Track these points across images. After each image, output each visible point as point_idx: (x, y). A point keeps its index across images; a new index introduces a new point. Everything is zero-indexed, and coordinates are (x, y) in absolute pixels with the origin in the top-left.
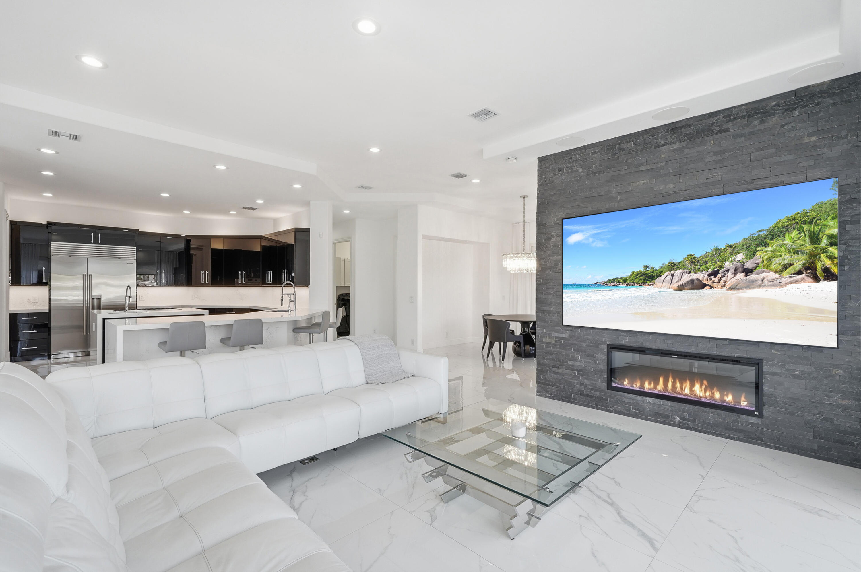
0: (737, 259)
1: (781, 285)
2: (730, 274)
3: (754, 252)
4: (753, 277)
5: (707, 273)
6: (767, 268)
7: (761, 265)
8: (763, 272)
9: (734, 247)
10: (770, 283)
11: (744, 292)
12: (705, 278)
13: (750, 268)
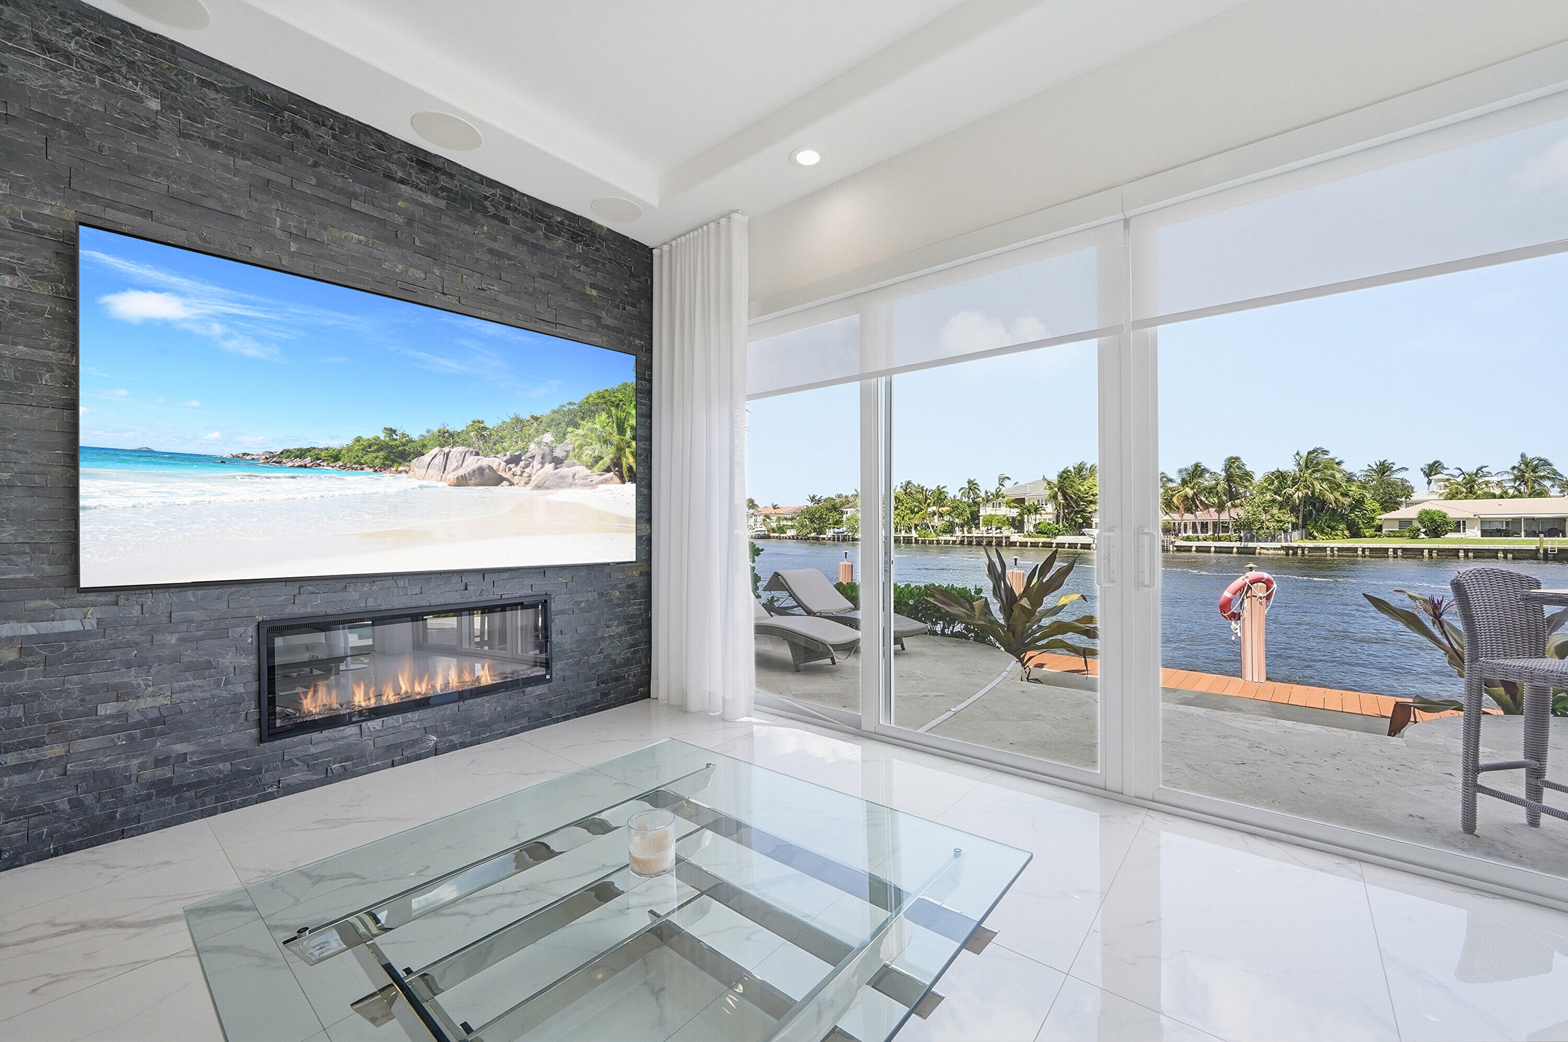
0: (544, 440)
1: (592, 485)
2: (536, 464)
3: (565, 434)
4: (564, 470)
5: (505, 458)
6: (578, 460)
7: (571, 454)
8: (573, 465)
9: (541, 422)
10: (582, 482)
11: (553, 494)
12: (501, 468)
13: (560, 456)
